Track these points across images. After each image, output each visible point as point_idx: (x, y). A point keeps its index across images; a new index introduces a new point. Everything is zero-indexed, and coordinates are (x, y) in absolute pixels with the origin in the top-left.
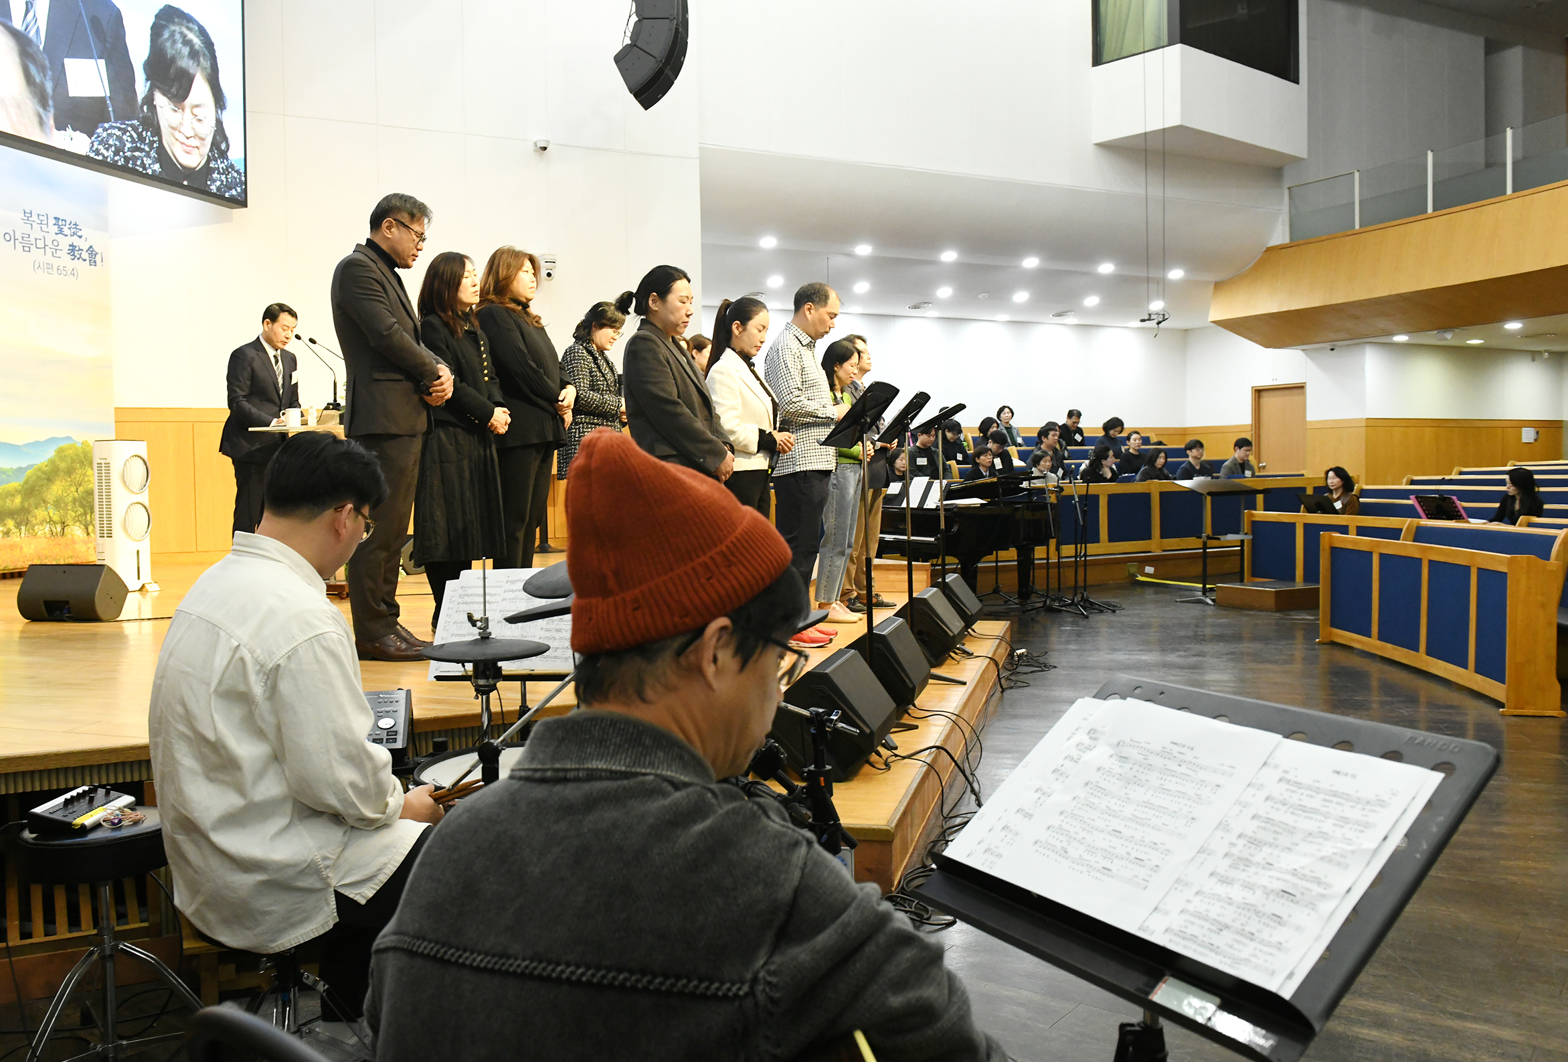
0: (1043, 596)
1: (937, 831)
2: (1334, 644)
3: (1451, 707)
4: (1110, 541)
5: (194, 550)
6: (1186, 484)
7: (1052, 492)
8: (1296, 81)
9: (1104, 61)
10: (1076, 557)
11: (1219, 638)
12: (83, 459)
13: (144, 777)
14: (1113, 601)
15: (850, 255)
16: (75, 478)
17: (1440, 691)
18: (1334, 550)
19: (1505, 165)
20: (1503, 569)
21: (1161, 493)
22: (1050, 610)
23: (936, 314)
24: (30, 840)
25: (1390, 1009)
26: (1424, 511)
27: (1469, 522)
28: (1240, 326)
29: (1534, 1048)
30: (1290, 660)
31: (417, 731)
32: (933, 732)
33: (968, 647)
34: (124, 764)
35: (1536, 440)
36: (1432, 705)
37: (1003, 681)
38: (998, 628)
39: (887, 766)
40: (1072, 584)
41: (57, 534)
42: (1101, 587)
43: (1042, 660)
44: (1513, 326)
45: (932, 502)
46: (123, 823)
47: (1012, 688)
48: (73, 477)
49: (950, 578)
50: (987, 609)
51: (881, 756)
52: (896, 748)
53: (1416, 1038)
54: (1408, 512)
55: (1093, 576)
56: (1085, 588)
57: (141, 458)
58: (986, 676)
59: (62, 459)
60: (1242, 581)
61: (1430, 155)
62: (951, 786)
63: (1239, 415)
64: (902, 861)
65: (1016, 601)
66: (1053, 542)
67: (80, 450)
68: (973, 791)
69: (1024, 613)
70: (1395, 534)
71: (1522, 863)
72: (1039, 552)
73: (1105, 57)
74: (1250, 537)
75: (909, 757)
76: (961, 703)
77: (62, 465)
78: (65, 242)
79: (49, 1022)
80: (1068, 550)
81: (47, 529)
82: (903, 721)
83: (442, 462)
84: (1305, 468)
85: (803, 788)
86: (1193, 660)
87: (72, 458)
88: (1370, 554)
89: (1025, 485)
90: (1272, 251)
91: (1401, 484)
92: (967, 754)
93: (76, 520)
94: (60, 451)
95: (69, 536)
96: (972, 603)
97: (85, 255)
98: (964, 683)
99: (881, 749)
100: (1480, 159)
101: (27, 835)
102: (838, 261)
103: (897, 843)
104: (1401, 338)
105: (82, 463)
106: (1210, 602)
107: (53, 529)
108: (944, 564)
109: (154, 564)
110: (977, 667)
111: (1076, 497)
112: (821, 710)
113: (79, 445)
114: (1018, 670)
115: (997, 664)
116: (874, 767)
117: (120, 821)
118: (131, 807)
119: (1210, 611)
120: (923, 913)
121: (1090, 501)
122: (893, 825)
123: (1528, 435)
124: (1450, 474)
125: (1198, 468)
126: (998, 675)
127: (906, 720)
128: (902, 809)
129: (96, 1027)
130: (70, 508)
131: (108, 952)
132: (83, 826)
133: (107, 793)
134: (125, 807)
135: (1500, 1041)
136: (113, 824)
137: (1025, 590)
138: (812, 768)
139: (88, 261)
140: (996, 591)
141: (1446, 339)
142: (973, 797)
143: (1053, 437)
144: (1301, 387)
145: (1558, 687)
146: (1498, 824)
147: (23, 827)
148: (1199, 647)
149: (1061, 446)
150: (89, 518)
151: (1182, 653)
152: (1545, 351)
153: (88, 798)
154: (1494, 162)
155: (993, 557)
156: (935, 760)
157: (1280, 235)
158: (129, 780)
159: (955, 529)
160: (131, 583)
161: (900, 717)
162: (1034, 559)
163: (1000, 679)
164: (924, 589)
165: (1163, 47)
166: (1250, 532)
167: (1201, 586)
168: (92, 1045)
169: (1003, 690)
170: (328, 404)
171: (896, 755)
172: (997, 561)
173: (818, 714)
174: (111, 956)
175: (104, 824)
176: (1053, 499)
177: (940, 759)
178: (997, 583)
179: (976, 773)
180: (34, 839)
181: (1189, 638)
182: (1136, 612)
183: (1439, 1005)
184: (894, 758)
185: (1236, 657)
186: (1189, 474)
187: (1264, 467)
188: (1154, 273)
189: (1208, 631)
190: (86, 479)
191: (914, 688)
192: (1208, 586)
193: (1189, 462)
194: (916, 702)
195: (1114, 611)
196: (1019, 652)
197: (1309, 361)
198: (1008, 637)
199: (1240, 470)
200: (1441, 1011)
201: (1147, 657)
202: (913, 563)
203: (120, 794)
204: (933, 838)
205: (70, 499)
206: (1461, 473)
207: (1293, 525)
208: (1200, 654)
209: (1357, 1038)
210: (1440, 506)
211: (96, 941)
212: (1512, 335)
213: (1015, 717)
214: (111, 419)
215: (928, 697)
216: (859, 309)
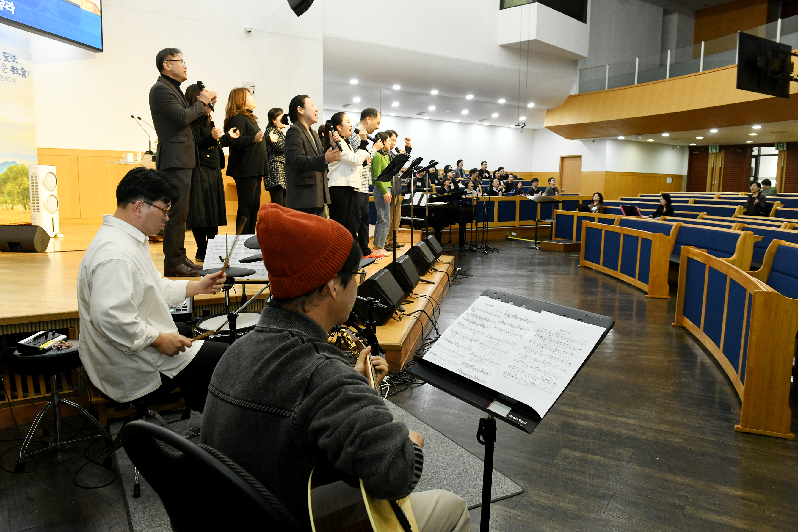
0: (469, 244)
1: (420, 346)
2: (585, 267)
3: (628, 294)
4: (498, 221)
5: (79, 217)
6: (530, 198)
7: (475, 200)
8: (585, 23)
9: (505, 7)
10: (483, 228)
11: (540, 264)
12: (23, 173)
13: (69, 326)
14: (498, 247)
15: (391, 89)
16: (18, 182)
17: (624, 288)
18: (587, 228)
19: (666, 66)
20: (651, 238)
21: (520, 201)
22: (472, 251)
23: (428, 118)
24: (19, 356)
25: (590, 413)
26: (625, 212)
27: (642, 218)
28: (557, 130)
29: (641, 426)
30: (568, 273)
31: (195, 305)
32: (420, 304)
33: (436, 267)
34: (59, 320)
35: (672, 183)
36: (621, 293)
37: (450, 282)
38: (449, 259)
39: (400, 318)
40: (482, 239)
41: (10, 209)
42: (493, 241)
43: (467, 273)
44: (666, 135)
45: (423, 203)
46: (62, 347)
47: (454, 285)
48: (17, 181)
49: (430, 237)
50: (445, 250)
51: (397, 315)
52: (404, 311)
53: (599, 424)
54: (618, 212)
55: (490, 236)
56: (487, 241)
57: (53, 174)
58: (443, 280)
59: (11, 172)
60: (551, 239)
61: (637, 59)
62: (427, 326)
63: (554, 168)
64: (405, 359)
65: (458, 247)
66: (474, 222)
67: (20, 168)
68: (435, 329)
69: (461, 252)
70: (611, 222)
71: (645, 357)
72: (468, 225)
73: (505, 6)
74: (555, 221)
75: (409, 315)
76: (432, 292)
77: (11, 175)
78: (9, 65)
79: (30, 435)
80: (480, 225)
81: (4, 206)
82: (407, 300)
83: (201, 181)
84: (580, 192)
85: (364, 330)
86: (528, 273)
87: (16, 172)
88: (601, 230)
89: (463, 196)
90: (572, 97)
91: (617, 200)
92: (434, 313)
93: (19, 202)
94: (10, 168)
95: (16, 210)
96: (438, 248)
97: (20, 72)
98: (434, 283)
99: (397, 312)
100: (658, 63)
101: (16, 353)
102: (385, 92)
103: (403, 350)
104: (621, 138)
105: (21, 174)
106: (538, 248)
107: (8, 206)
108: (427, 230)
109: (61, 224)
110: (439, 276)
111: (485, 202)
112: (372, 299)
113: (20, 166)
114: (457, 277)
115: (448, 275)
116: (394, 319)
117: (61, 346)
118: (65, 340)
119: (537, 252)
120: (412, 379)
121: (490, 204)
122: (402, 343)
123: (669, 181)
124: (637, 196)
125: (536, 190)
126: (448, 279)
127: (409, 299)
128: (405, 337)
129: (51, 436)
130: (16, 196)
131: (56, 404)
132: (44, 349)
133: (53, 334)
134: (62, 340)
135: (629, 424)
136: (58, 348)
137: (462, 242)
138: (368, 322)
139: (21, 75)
140: (450, 242)
141: (639, 139)
142: (436, 331)
143: (476, 174)
144: (580, 157)
145: (668, 287)
146: (639, 341)
147: (15, 350)
148: (532, 268)
149: (479, 179)
150: (26, 201)
151: (524, 270)
152: (678, 145)
153: (44, 336)
154: (663, 65)
155: (449, 227)
156: (420, 316)
157: (575, 91)
158: (61, 327)
159: (433, 215)
160: (51, 234)
161: (406, 297)
162: (466, 228)
163: (449, 281)
164: (418, 242)
165: (530, 3)
166: (556, 219)
167: (534, 241)
168: (50, 444)
169: (450, 286)
170: (147, 152)
171: (404, 314)
172: (450, 229)
173: (370, 300)
174: (58, 405)
175: (53, 348)
176: (475, 203)
177: (422, 316)
178: (450, 239)
179: (437, 321)
180: (20, 355)
181: (528, 263)
182: (507, 252)
183: (608, 411)
184: (403, 315)
185: (547, 272)
186: (532, 193)
187: (563, 191)
188: (522, 104)
189: (536, 261)
190: (24, 182)
191: (412, 286)
192: (537, 241)
193: (532, 188)
194: (413, 291)
195: (498, 252)
196: (457, 269)
197: (584, 146)
198: (453, 263)
199: (553, 191)
200: (609, 413)
201: (509, 272)
202: (414, 230)
203: (59, 334)
204: (418, 348)
205: (16, 192)
206: (642, 196)
207: (573, 216)
208: (532, 271)
209: (577, 424)
210: (631, 210)
211: (51, 398)
212: (665, 138)
213: (455, 297)
214: (36, 154)
215: (419, 289)
216: (394, 114)
